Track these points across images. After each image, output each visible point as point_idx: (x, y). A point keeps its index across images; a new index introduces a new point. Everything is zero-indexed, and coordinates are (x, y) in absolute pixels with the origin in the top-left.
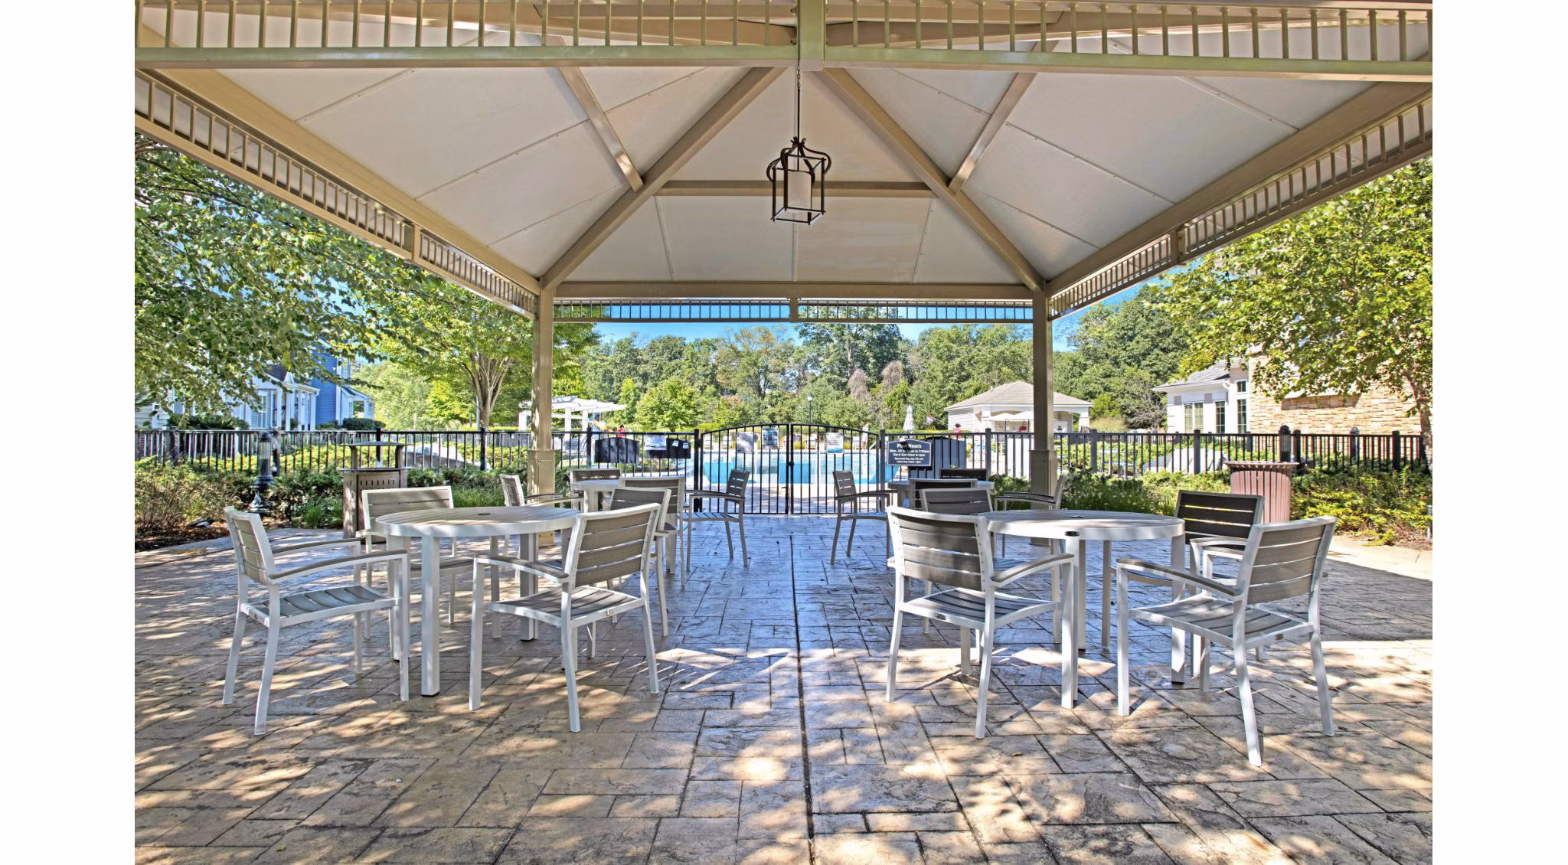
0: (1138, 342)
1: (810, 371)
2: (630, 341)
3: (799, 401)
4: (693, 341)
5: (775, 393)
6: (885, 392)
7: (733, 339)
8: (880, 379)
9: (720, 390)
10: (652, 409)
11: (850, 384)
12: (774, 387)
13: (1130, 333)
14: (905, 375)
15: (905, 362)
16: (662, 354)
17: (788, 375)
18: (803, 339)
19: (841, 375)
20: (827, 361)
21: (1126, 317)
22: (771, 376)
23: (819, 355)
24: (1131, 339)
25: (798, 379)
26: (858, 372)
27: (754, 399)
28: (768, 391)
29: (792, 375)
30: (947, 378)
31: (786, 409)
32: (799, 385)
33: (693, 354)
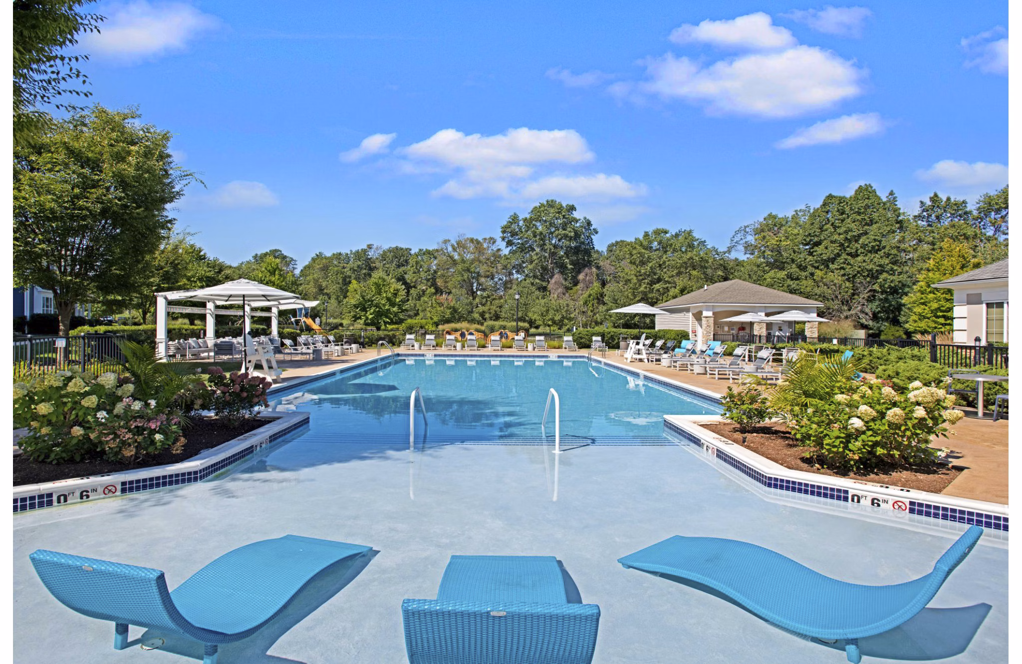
0: (826, 248)
1: (515, 276)
2: (364, 251)
3: (506, 301)
4: (417, 251)
5: (485, 294)
6: (582, 293)
7: (450, 249)
8: (576, 283)
9: (438, 291)
10: (356, 306)
11: (550, 287)
12: (484, 290)
13: (816, 239)
14: (598, 279)
15: (598, 268)
16: (392, 262)
17: (496, 280)
18: (510, 248)
19: (542, 279)
20: (530, 267)
21: (812, 224)
22: (482, 280)
23: (523, 262)
24: (818, 244)
25: (506, 283)
26: (557, 277)
27: (466, 299)
28: (479, 293)
29: (500, 279)
30: (640, 282)
31: (494, 308)
32: (506, 288)
33: (417, 263)
